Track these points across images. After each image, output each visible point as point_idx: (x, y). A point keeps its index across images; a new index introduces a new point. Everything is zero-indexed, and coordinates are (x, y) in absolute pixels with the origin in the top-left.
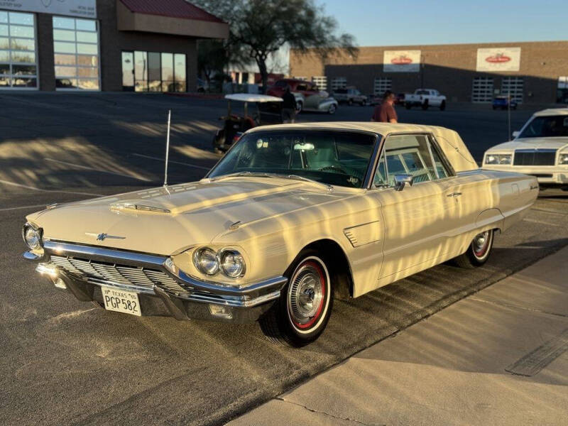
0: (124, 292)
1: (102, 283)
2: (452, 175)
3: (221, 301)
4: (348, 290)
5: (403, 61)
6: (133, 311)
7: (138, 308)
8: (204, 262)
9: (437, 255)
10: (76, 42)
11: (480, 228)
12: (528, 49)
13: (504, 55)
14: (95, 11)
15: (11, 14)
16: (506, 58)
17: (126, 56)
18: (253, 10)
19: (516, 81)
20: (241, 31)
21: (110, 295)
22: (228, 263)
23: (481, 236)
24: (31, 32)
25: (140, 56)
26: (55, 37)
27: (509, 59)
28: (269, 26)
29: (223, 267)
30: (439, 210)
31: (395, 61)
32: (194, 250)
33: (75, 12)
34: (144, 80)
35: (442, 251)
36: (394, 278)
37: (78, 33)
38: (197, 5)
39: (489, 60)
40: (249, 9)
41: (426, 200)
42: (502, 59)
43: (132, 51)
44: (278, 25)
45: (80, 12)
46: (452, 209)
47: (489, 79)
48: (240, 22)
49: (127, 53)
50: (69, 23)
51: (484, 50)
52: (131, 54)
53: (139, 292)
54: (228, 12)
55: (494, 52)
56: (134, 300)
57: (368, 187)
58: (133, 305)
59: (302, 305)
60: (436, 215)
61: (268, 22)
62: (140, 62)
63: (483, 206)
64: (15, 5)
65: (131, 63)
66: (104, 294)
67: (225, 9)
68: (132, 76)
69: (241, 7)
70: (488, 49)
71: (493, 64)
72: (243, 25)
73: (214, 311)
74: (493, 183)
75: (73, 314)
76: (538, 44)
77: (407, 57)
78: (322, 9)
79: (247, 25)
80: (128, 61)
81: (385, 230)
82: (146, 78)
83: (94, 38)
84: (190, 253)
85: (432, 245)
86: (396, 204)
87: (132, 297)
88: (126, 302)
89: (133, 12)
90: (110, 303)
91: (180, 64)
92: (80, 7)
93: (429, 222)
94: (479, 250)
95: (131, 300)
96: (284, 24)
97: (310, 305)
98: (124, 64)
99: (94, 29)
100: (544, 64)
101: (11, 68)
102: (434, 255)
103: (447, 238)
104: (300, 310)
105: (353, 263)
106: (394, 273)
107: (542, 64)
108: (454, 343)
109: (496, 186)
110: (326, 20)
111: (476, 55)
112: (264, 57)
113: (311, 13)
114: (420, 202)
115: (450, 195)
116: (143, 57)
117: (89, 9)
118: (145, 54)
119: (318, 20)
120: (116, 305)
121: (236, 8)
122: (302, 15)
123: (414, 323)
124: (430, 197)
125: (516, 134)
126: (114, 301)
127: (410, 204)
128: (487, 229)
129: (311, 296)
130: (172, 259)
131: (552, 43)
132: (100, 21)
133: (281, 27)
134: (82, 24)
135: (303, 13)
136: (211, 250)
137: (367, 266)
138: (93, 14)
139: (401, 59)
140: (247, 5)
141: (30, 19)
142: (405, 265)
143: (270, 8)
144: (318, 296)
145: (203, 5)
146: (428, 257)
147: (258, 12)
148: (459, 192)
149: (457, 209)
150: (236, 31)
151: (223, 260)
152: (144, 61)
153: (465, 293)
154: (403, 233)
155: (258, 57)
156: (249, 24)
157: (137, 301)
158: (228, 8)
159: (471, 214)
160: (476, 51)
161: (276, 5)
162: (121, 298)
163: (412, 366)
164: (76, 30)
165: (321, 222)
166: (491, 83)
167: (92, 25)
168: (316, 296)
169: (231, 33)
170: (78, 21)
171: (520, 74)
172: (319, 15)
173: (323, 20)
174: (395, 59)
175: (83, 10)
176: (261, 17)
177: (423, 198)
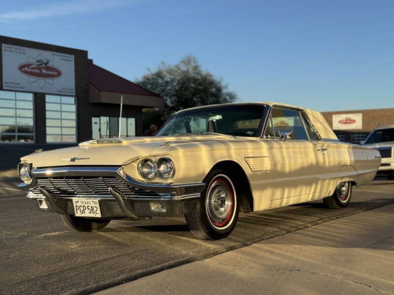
0: (88, 201)
1: (73, 197)
2: (319, 140)
3: (158, 198)
4: (249, 205)
5: (283, 125)
6: (95, 214)
7: (99, 211)
8: (145, 170)
9: (312, 192)
10: (61, 111)
11: (342, 178)
12: (367, 115)
13: (351, 119)
14: (74, 91)
15: (17, 93)
16: (352, 120)
17: (94, 120)
18: (180, 89)
19: (361, 135)
20: (172, 103)
21: (79, 204)
22: (162, 168)
23: (342, 185)
24: (31, 105)
25: (104, 120)
26: (47, 108)
27: (354, 121)
28: (192, 99)
29: (159, 171)
30: (311, 159)
31: (277, 125)
32: (138, 161)
33: (61, 91)
34: (107, 135)
35: (315, 190)
36: (282, 202)
37: (62, 105)
38: (143, 87)
39: (341, 122)
40: (177, 88)
41: (302, 149)
42: (349, 121)
43: (99, 116)
44: (197, 98)
45: (64, 92)
46: (321, 160)
47: (342, 134)
48: (172, 97)
49: (95, 118)
50: (57, 99)
51: (337, 115)
52: (98, 119)
53: (99, 199)
54: (164, 91)
55: (344, 117)
56: (96, 205)
57: (261, 136)
58: (95, 209)
59: (217, 209)
60: (310, 161)
61: (190, 96)
62: (104, 123)
63: (343, 163)
64: (20, 88)
65: (98, 124)
66: (75, 204)
67: (162, 89)
68: (98, 133)
69: (172, 87)
70: (339, 115)
71: (344, 125)
72: (174, 98)
73: (154, 207)
74: (348, 148)
75: (53, 234)
76: (374, 111)
77: (285, 122)
78: (226, 87)
79: (176, 98)
80: (96, 123)
81: (274, 164)
82: (108, 134)
83: (73, 108)
84: (135, 165)
85: (308, 183)
86: (281, 148)
87: (95, 203)
88: (90, 208)
89: (100, 91)
90: (78, 211)
91: (131, 124)
92: (64, 89)
93: (305, 165)
94: (342, 196)
95: (94, 206)
96: (201, 97)
97: (222, 209)
98: (94, 125)
99: (73, 103)
100: (379, 123)
101: (16, 131)
102: (310, 191)
103: (319, 179)
104: (216, 213)
105: (252, 183)
106: (282, 198)
107: (377, 123)
108: (327, 237)
109: (351, 150)
110: (229, 94)
111: (332, 119)
112: (189, 120)
113: (219, 90)
114: (298, 150)
115: (319, 150)
116: (106, 119)
117: (70, 89)
118: (108, 118)
119: (224, 94)
120: (83, 212)
121: (168, 88)
122: (213, 92)
123: (298, 230)
124: (305, 148)
125: (362, 142)
126: (82, 209)
127: (291, 150)
128: (347, 180)
129: (223, 202)
130: (123, 168)
131: (383, 110)
132: (78, 97)
133: (199, 99)
134: (65, 99)
135: (214, 90)
136: (151, 161)
137: (262, 188)
138: (73, 93)
139: (281, 124)
140: (176, 86)
141: (30, 97)
142: (289, 193)
143: (192, 87)
144: (228, 203)
145: (147, 86)
146: (306, 192)
147: (183, 89)
148: (325, 148)
149: (325, 161)
150: (169, 102)
151: (159, 166)
152: (107, 122)
153: (334, 218)
154: (287, 169)
155: (185, 120)
156: (178, 98)
157: (98, 206)
158: (163, 88)
159: (335, 167)
160: (332, 117)
161: (196, 85)
162: (86, 205)
163: (298, 246)
164: (61, 104)
165: (228, 149)
166: (343, 137)
167: (72, 100)
168: (226, 203)
169: (166, 104)
170: (63, 98)
171: (362, 131)
172: (224, 91)
173: (227, 94)
174: (278, 124)
175: (66, 90)
176: (186, 93)
177: (300, 148)
